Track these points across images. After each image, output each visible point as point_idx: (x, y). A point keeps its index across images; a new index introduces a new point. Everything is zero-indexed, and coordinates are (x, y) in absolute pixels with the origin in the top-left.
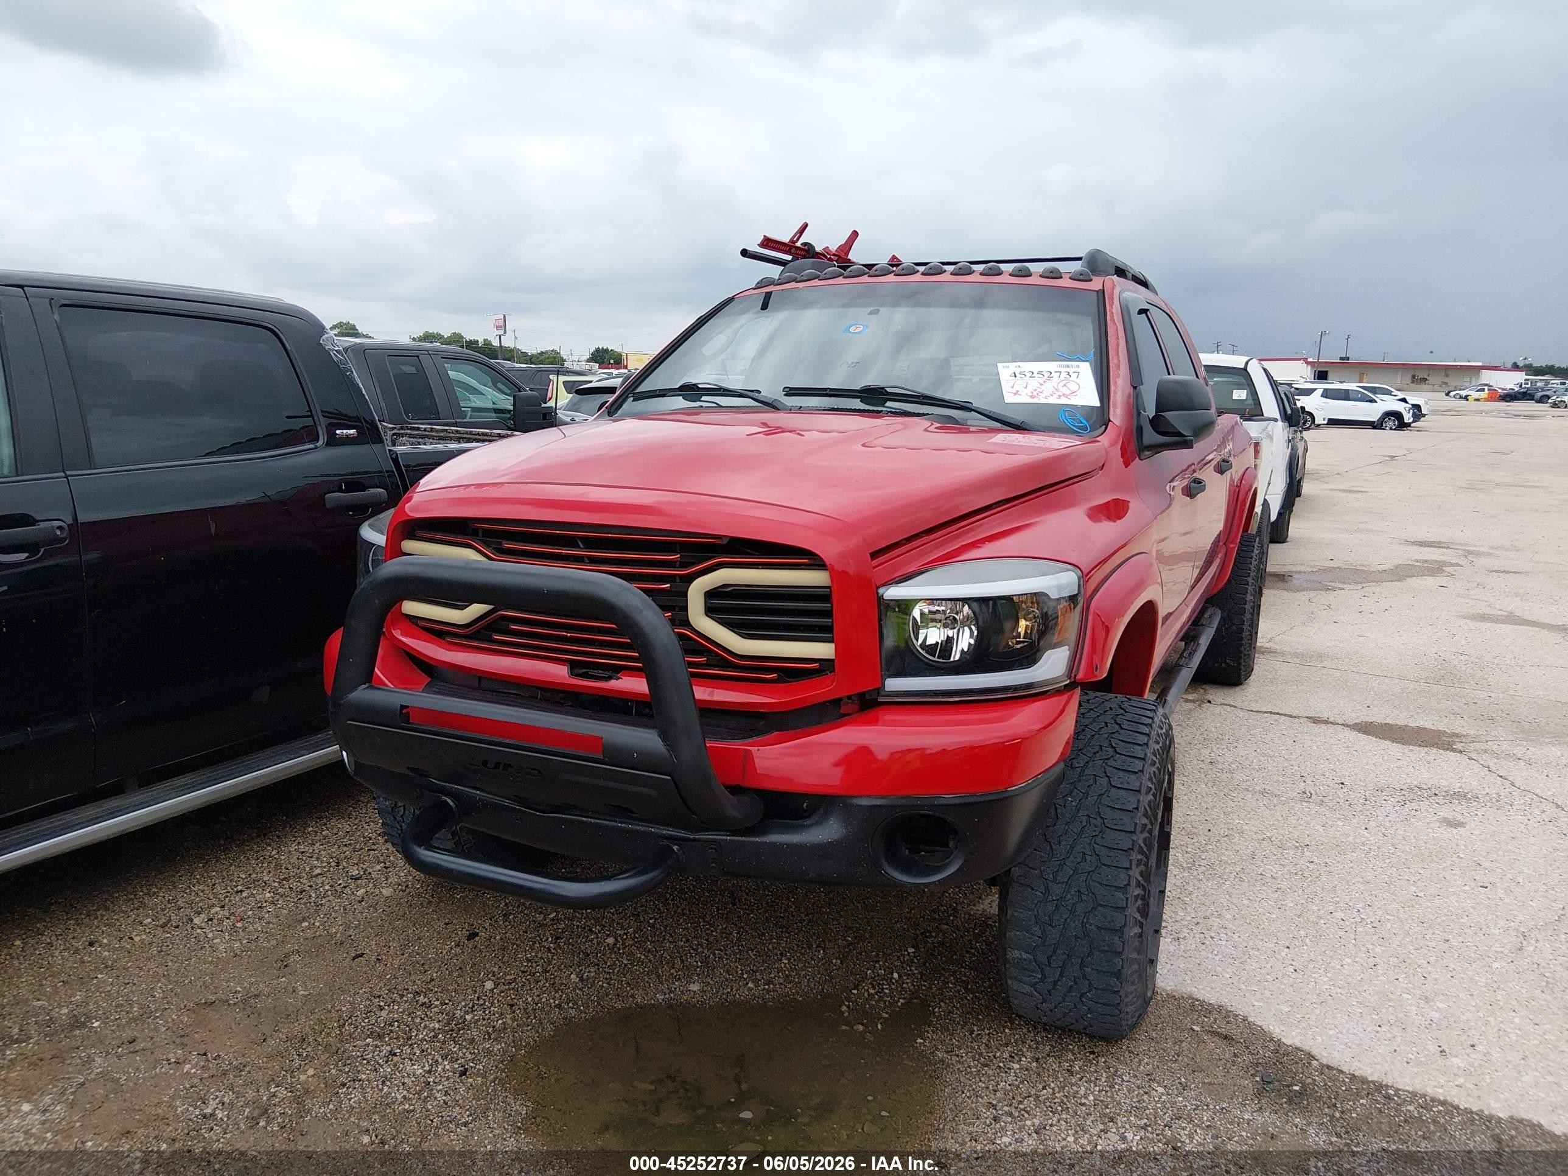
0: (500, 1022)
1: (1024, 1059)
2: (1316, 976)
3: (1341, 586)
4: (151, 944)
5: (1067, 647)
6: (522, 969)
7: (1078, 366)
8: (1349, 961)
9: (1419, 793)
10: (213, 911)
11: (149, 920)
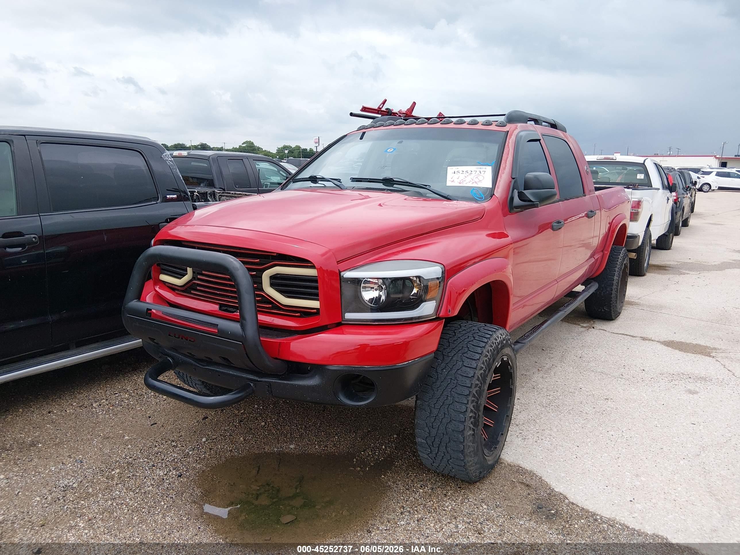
0: (203, 456)
1: (426, 488)
2: (586, 460)
3: (688, 272)
4: (73, 414)
5: (435, 301)
6: (221, 434)
7: (485, 168)
8: (606, 455)
9: (682, 377)
10: (102, 401)
11: (75, 404)
